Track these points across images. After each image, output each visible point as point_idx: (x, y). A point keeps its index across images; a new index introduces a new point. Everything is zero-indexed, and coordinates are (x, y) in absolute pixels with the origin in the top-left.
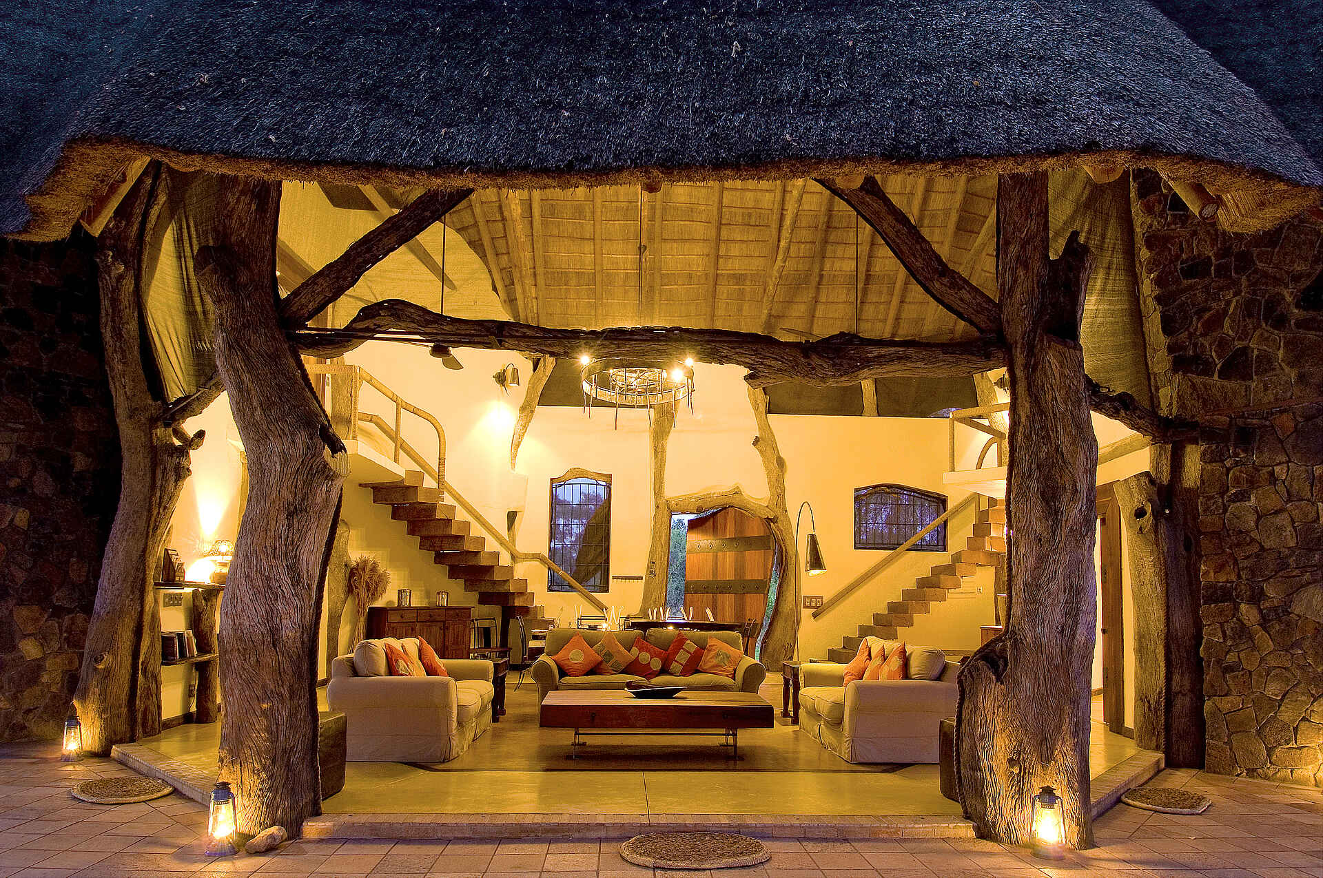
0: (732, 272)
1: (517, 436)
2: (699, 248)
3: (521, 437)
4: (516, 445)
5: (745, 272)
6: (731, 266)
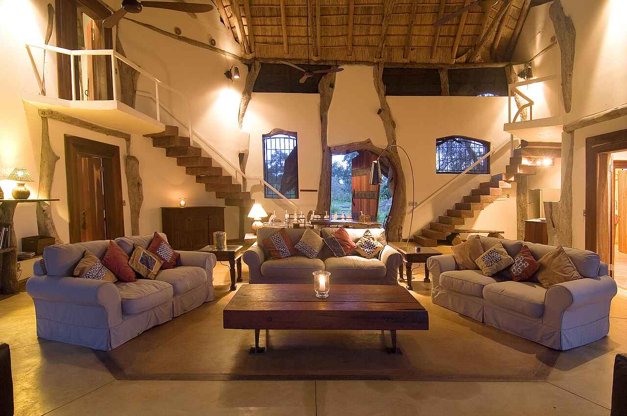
1: (241, 110)
3: (245, 110)
4: (242, 115)
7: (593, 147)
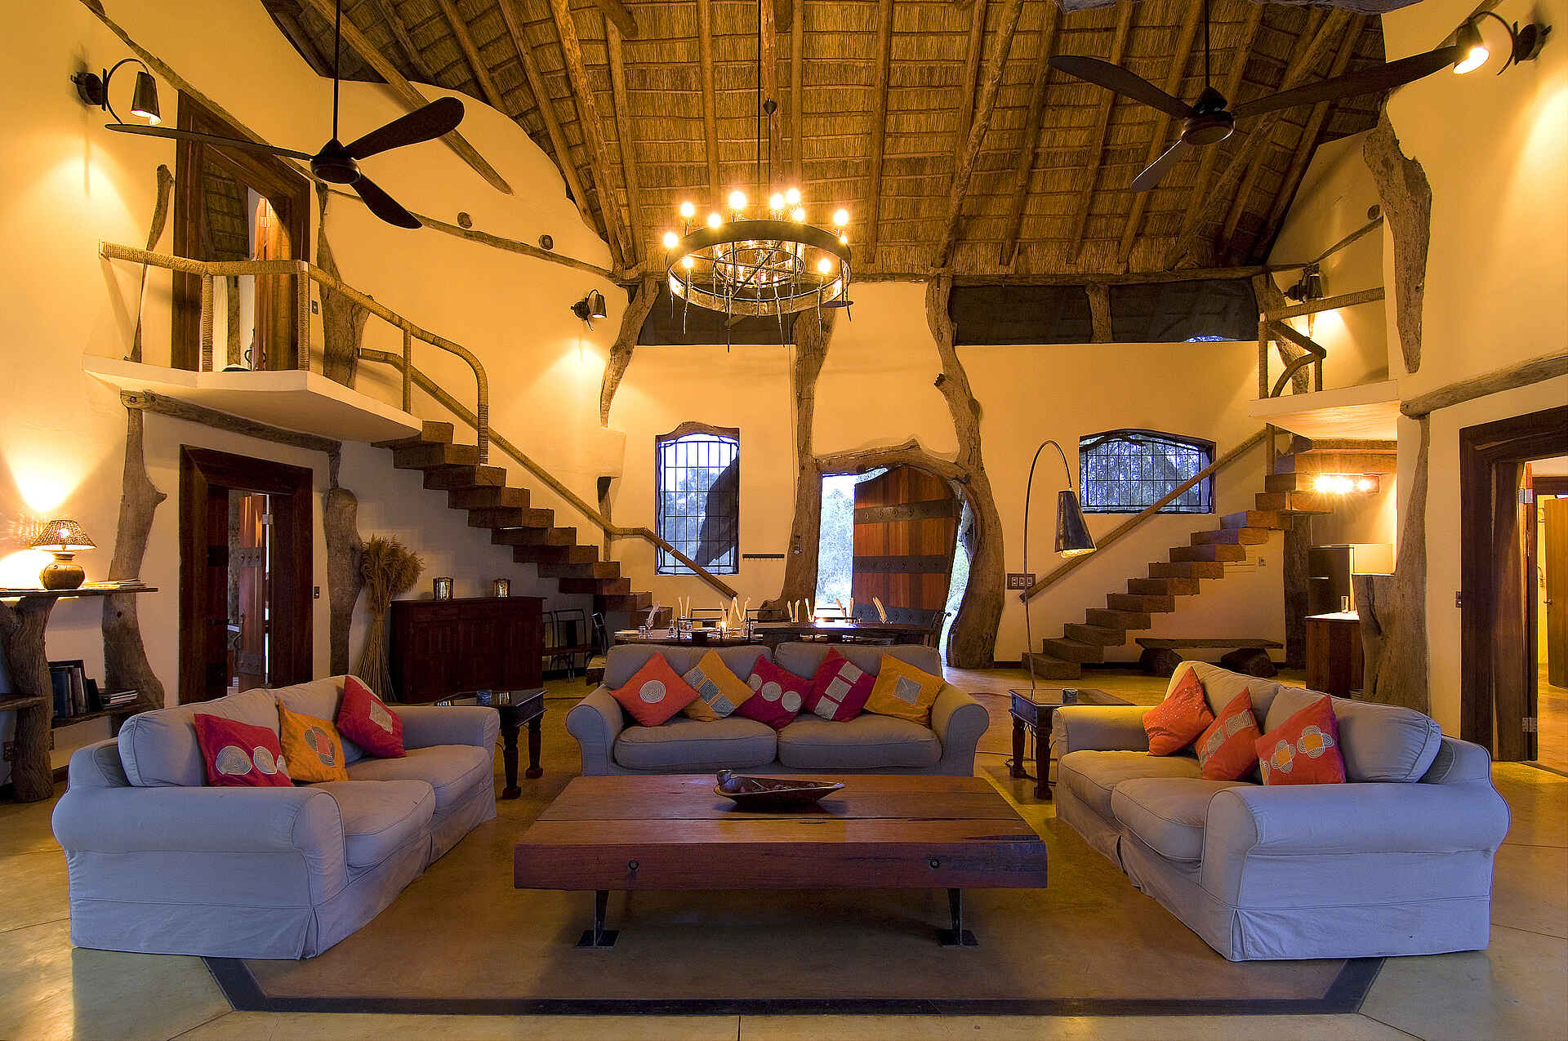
0: (904, 156)
1: (608, 384)
2: (857, 124)
3: (614, 385)
4: (607, 395)
5: (925, 155)
6: (905, 149)
7: (1478, 448)
